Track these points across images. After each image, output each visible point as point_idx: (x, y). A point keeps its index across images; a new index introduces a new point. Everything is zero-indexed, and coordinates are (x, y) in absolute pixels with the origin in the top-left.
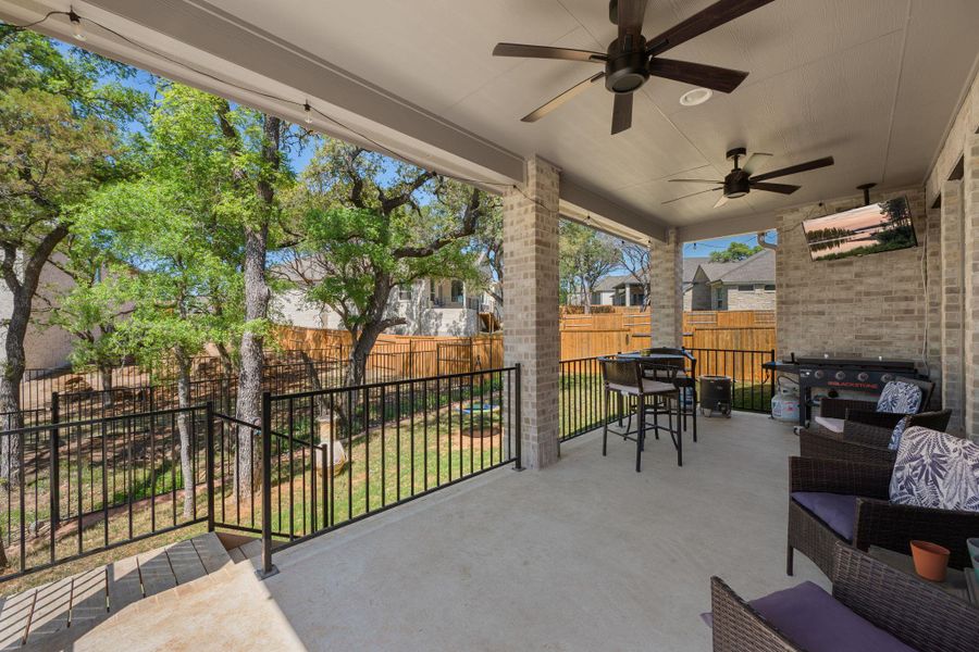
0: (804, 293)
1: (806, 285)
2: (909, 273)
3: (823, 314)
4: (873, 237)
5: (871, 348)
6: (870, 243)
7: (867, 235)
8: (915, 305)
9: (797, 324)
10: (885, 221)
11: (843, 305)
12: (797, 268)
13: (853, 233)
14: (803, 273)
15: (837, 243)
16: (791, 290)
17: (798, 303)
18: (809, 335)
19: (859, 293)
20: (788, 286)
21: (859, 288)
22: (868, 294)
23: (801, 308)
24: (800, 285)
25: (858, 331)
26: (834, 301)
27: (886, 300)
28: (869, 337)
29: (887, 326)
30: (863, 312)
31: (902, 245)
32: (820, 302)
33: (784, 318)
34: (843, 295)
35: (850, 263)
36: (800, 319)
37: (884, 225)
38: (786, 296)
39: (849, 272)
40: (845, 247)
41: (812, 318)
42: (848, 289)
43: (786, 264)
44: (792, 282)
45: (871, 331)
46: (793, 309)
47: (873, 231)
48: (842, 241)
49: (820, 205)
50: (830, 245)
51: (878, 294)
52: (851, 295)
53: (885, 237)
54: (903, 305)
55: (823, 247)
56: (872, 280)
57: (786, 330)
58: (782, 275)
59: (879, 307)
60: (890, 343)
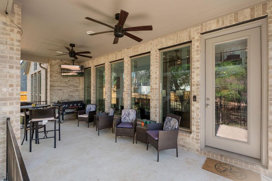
0: (57, 84)
1: (57, 82)
2: (77, 81)
3: (62, 90)
4: (77, 73)
5: (71, 98)
6: (75, 74)
7: (75, 72)
8: (78, 88)
9: (55, 93)
10: (79, 70)
11: (65, 88)
12: (55, 77)
13: (73, 71)
14: (57, 78)
15: (69, 72)
16: (54, 83)
17: (55, 87)
18: (58, 95)
19: (69, 85)
20: (53, 81)
21: (69, 84)
22: (71, 85)
23: (56, 88)
24: (56, 82)
25: (69, 94)
26: (64, 87)
27: (74, 87)
28: (71, 96)
29: (74, 93)
30: (69, 90)
31: (81, 76)
32: (61, 87)
33: (52, 91)
34: (66, 85)
35: (67, 78)
36: (56, 91)
37: (79, 71)
38: (52, 84)
39: (67, 80)
40: (70, 74)
41: (59, 91)
42: (67, 84)
43: (53, 75)
44: (54, 81)
45: (71, 94)
46: (54, 88)
47: (77, 71)
48: (70, 72)
49: (61, 61)
50: (67, 73)
51: (72, 85)
52: (67, 85)
53: (79, 73)
54: (76, 88)
55: (65, 73)
56: (71, 82)
57: (52, 94)
58: (51, 78)
59: (73, 89)
60: (74, 97)
